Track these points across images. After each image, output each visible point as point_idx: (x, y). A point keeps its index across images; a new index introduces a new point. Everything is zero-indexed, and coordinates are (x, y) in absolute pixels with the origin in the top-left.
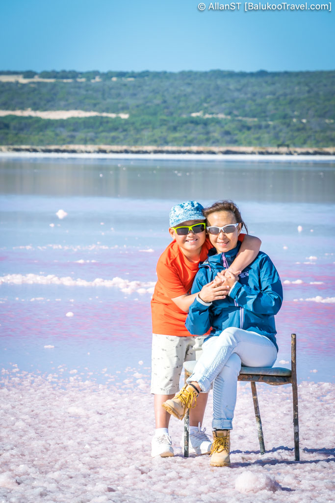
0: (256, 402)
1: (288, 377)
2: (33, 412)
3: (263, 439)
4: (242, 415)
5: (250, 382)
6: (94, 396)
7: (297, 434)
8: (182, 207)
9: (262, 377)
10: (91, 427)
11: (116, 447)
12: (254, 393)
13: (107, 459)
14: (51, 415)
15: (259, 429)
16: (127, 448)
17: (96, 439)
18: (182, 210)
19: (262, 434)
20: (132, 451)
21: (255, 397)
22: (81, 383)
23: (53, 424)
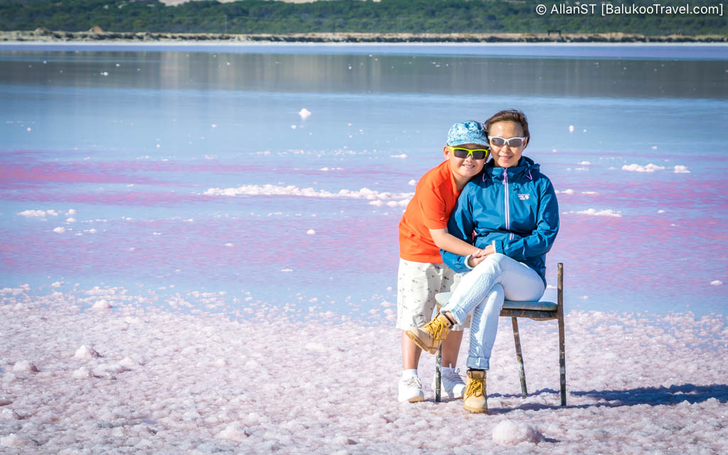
0: (517, 338)
1: (554, 312)
2: (268, 349)
3: (525, 381)
4: (502, 351)
5: (511, 318)
6: (336, 329)
7: (563, 377)
8: (467, 126)
9: (524, 312)
10: (331, 367)
11: (359, 390)
12: (516, 329)
13: (348, 405)
14: (287, 352)
15: (520, 370)
16: (372, 391)
17: (337, 381)
18: (466, 131)
19: (524, 375)
20: (377, 395)
21: (516, 334)
22: (321, 314)
23: (289, 363)
